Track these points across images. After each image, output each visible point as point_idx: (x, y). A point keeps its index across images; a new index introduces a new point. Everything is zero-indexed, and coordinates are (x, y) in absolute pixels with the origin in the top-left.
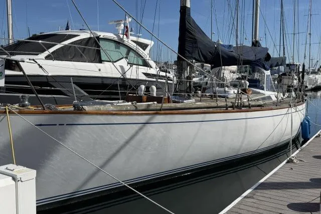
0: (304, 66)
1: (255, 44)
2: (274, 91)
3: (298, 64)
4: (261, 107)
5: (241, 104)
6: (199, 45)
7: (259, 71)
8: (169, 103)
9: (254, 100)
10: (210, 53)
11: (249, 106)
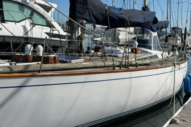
0: (186, 29)
1: (145, 8)
2: (160, 51)
3: (181, 27)
4: (147, 66)
5: (128, 63)
6: (90, 7)
7: (148, 33)
8: (55, 63)
9: (142, 59)
10: (101, 14)
11: (136, 65)
